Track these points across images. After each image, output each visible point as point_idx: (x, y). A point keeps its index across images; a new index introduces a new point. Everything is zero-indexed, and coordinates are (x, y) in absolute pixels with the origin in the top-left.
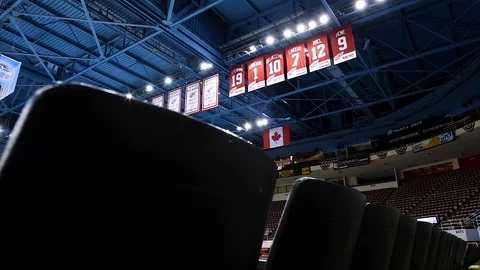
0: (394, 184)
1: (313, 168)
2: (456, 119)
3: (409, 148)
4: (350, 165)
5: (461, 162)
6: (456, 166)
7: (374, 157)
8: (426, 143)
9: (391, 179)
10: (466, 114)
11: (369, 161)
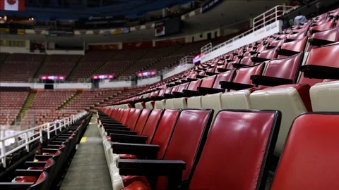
0: (82, 53)
1: (28, 31)
2: (131, 20)
3: (102, 32)
4: (59, 35)
5: (124, 45)
6: (120, 47)
7: (77, 32)
8: (113, 31)
9: (80, 48)
10: (136, 20)
11: (73, 35)
